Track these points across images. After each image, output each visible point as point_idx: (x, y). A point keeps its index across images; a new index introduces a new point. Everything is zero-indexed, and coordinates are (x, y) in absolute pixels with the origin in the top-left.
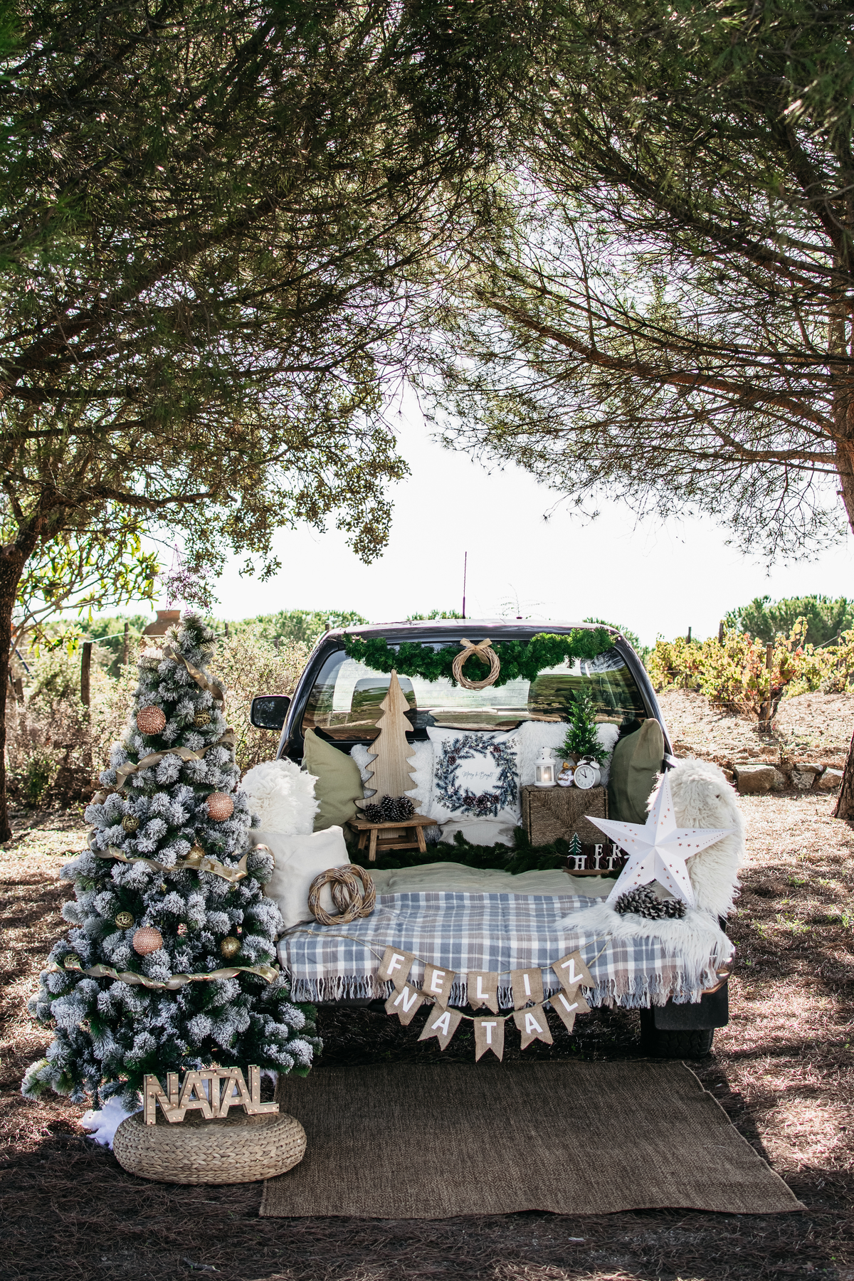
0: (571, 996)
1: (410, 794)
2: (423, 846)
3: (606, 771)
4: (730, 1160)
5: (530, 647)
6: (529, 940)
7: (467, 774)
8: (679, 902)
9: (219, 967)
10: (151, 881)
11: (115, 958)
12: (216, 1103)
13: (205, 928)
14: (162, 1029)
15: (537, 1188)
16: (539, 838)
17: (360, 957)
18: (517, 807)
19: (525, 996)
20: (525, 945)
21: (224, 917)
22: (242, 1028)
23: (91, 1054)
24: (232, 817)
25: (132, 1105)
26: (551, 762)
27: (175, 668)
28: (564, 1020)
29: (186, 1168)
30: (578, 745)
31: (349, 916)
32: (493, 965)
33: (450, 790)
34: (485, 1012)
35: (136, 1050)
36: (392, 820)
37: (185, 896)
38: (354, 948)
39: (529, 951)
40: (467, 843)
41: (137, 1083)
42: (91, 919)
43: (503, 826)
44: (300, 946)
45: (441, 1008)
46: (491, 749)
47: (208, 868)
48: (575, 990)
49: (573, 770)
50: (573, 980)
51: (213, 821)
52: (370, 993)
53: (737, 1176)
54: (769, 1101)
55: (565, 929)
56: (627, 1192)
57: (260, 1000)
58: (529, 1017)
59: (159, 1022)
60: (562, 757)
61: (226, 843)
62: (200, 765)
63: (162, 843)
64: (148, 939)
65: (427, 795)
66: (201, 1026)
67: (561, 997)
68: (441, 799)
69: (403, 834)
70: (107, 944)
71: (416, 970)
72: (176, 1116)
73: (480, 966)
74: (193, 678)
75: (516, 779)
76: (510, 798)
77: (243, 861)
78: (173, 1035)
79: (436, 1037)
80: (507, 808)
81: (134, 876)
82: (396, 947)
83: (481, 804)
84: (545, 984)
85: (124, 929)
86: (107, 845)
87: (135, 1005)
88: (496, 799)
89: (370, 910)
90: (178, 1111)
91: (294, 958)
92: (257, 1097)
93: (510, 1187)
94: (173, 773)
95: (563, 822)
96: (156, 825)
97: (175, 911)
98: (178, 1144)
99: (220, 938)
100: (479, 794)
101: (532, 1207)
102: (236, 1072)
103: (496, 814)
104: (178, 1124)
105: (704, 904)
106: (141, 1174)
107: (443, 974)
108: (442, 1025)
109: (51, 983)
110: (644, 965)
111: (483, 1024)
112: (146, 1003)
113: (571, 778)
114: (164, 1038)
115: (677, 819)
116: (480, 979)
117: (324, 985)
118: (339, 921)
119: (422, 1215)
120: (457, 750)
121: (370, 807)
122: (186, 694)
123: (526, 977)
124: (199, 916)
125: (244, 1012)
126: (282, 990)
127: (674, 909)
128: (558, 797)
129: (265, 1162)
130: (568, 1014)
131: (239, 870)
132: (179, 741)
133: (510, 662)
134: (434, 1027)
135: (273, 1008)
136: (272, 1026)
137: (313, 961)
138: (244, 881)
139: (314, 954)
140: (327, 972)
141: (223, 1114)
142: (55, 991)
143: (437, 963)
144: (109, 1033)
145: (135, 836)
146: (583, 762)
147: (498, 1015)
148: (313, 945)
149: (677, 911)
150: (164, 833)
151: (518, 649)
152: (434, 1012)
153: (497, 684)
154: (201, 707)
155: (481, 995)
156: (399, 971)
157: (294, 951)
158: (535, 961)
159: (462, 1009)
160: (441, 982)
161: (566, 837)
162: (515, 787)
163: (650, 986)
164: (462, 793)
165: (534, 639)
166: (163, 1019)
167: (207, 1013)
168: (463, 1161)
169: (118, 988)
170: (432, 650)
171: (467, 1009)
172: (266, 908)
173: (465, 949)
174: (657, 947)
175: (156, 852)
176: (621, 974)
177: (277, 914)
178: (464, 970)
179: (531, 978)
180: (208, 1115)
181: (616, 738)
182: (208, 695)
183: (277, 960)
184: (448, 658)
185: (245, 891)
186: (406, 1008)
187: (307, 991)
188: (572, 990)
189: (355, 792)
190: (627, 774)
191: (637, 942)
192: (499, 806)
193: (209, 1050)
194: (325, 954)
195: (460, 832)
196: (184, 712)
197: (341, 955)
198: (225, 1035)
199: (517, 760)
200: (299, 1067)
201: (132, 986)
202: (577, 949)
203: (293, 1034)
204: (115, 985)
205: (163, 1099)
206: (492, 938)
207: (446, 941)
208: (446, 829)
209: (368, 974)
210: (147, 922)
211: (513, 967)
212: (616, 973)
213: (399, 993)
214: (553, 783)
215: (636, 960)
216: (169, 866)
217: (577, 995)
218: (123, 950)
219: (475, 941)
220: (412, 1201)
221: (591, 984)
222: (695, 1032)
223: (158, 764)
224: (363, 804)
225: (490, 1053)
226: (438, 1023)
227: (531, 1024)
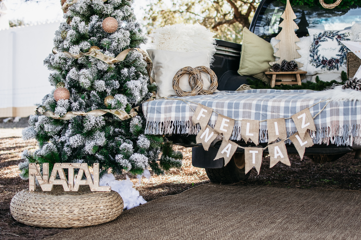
1: (297, 60)
2: (300, 84)
7: (323, 49)
12: (71, 183)
17: (184, 110)
19: (275, 135)
20: (276, 104)
28: (299, 152)
31: (194, 92)
32: (257, 116)
33: (316, 57)
34: (251, 144)
39: (278, 108)
45: (226, 141)
46: (336, 37)
48: (304, 132)
50: (304, 126)
52: (188, 131)
58: (277, 148)
61: (110, 44)
67: (297, 137)
71: (213, 118)
72: (47, 188)
73: (249, 116)
76: (344, 60)
79: (223, 158)
80: (343, 65)
82: (203, 104)
83: (330, 64)
84: (287, 128)
88: (337, 61)
90: (47, 185)
91: (149, 110)
92: (97, 181)
94: (82, 5)
97: (74, 78)
100: (329, 59)
102: (84, 166)
103: (338, 69)
107: (228, 121)
108: (227, 151)
110: (350, 118)
111: (251, 152)
116: (248, 124)
117: (164, 127)
118: (187, 94)
120: (320, 38)
130: (302, 147)
134: (222, 152)
137: (159, 112)
139: (160, 108)
140: (166, 118)
141: (76, 189)
143: (226, 114)
147: (258, 146)
152: (223, 144)
155: (248, 134)
156: (204, 118)
158: (282, 114)
160: (227, 125)
163: (352, 132)
164: (321, 58)
171: (242, 142)
173: (241, 106)
176: (334, 123)
178: (240, 119)
179: (279, 124)
180: (66, 189)
186: (206, 140)
187: (154, 128)
188: (302, 132)
189: (268, 58)
191: (346, 103)
192: (339, 65)
194: (166, 108)
197: (173, 109)
202: (307, 107)
205: (39, 178)
209: (187, 119)
211: (269, 118)
212: (331, 122)
213: (203, 132)
215: (344, 114)
217: (306, 136)
221: (315, 129)
223: (76, 2)
225: (254, 169)
226: (225, 150)
227: (278, 153)
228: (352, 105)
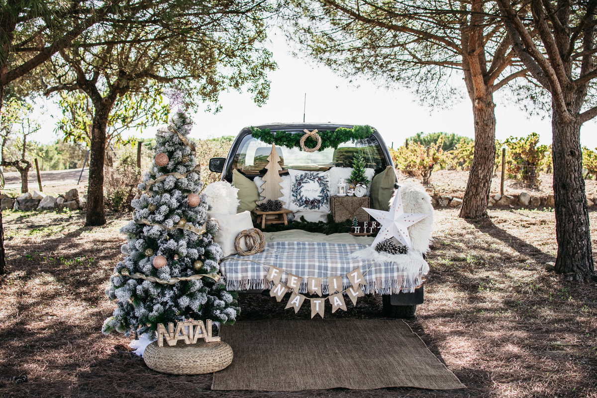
0: (356, 289)
1: (280, 199)
2: (286, 222)
3: (369, 189)
4: (428, 364)
5: (335, 134)
6: (336, 263)
7: (306, 190)
8: (405, 247)
9: (193, 274)
10: (161, 234)
11: (144, 270)
12: (191, 337)
13: (187, 256)
14: (167, 303)
15: (340, 377)
16: (338, 219)
17: (258, 270)
18: (328, 205)
19: (334, 289)
20: (334, 265)
21: (195, 251)
22: (204, 302)
23: (134, 314)
24: (199, 205)
25: (152, 337)
26: (344, 185)
27: (173, 136)
28: (352, 300)
29: (177, 367)
30: (356, 177)
31: (253, 252)
32: (320, 274)
34: (316, 296)
35: (154, 312)
36: (272, 211)
37: (177, 241)
38: (256, 266)
39: (336, 268)
40: (306, 221)
41: (155, 328)
42: (134, 252)
43: (322, 214)
44: (231, 265)
45: (295, 294)
46: (317, 179)
47: (188, 228)
48: (357, 286)
49: (354, 189)
50: (356, 281)
51: (190, 207)
52: (263, 287)
53: (433, 372)
54: (443, 337)
55: (353, 258)
56: (382, 379)
57: (212, 290)
58: (336, 298)
59: (165, 299)
60: (349, 183)
61: (196, 217)
62: (184, 180)
63: (167, 217)
64: (160, 261)
65: (288, 199)
66: (184, 301)
67: (351, 289)
68: (294, 201)
69: (277, 217)
70: (141, 263)
71: (284, 276)
72: (173, 343)
73: (314, 275)
74: (181, 140)
75: (328, 193)
76: (325, 201)
77: (204, 226)
78: (172, 305)
79: (293, 308)
80: (324, 206)
81: (153, 232)
82: (275, 266)
83: (312, 204)
84: (343, 283)
85: (149, 257)
86: (141, 218)
87: (154, 291)
88: (319, 201)
89: (263, 249)
90: (174, 341)
91: (227, 271)
92: (210, 333)
93: (328, 376)
94: (172, 184)
95: (350, 212)
96: (164, 208)
97: (172, 248)
98: (173, 356)
99: (194, 261)
100: (311, 199)
101: (339, 386)
102: (201, 323)
103: (319, 209)
104: (173, 346)
105: (416, 248)
106: (156, 370)
107: (297, 278)
108: (296, 302)
109: (115, 281)
111: (315, 301)
112: (159, 290)
113: (353, 192)
114: (167, 307)
115: (404, 209)
116: (313, 281)
117: (241, 283)
118: (248, 254)
119: (288, 389)
120: (302, 179)
121: (262, 205)
122: (178, 148)
123: (335, 280)
124: (184, 251)
125: (204, 295)
126: (222, 285)
127: (403, 250)
128: (348, 201)
129: (214, 364)
130: (354, 297)
131: (203, 229)
132: (175, 169)
133: (326, 140)
134: (292, 303)
135: (218, 294)
136: (217, 302)
137: (236, 272)
138: (205, 235)
139: (237, 269)
140: (243, 277)
141: (195, 342)
142: (117, 285)
143: (294, 273)
144: (142, 304)
145: (154, 214)
146: (359, 185)
147: (322, 297)
148: (236, 265)
149: (404, 250)
150: (167, 212)
151: (329, 134)
152: (292, 296)
153: (320, 150)
154: (185, 154)
155: (314, 288)
156: (276, 277)
157: (228, 267)
158: (339, 273)
159: (305, 295)
160: (295, 282)
161: (351, 219)
162: (328, 196)
163: (392, 285)
164: (304, 199)
165: (337, 130)
166: (166, 298)
167: (187, 296)
168: (306, 364)
169: (146, 284)
170: (291, 134)
171: (307, 295)
172: (215, 247)
173: (307, 267)
174: (395, 267)
175: (164, 221)
176: (378, 279)
177: (220, 250)
178: (306, 277)
179: (337, 280)
180: (188, 342)
181: (373, 175)
182: (188, 149)
183: (220, 272)
184: (298, 138)
185: (205, 239)
186: (279, 294)
187: (234, 285)
188: (356, 286)
189: (256, 198)
190: (378, 190)
191: (386, 264)
192: (320, 205)
193: (188, 312)
194: (242, 269)
195: (303, 216)
196: (177, 156)
197: (249, 269)
198: (196, 306)
199: (329, 184)
200: (230, 320)
201: (153, 283)
202: (358, 267)
203: (227, 306)
204: (144, 282)
205: (167, 335)
206: (319, 262)
207: (298, 263)
208: (296, 215)
209: (262, 278)
210: (159, 253)
211: (329, 275)
212: (376, 278)
213: (276, 287)
214: (345, 194)
215: (385, 273)
216: (170, 227)
217: (358, 289)
218: (149, 266)
219: (311, 263)
220: (282, 383)
221: (365, 284)
222: (408, 306)
223: (165, 180)
224: (259, 203)
225: (318, 315)
226: (294, 301)
227: (337, 302)
228: (390, 266)
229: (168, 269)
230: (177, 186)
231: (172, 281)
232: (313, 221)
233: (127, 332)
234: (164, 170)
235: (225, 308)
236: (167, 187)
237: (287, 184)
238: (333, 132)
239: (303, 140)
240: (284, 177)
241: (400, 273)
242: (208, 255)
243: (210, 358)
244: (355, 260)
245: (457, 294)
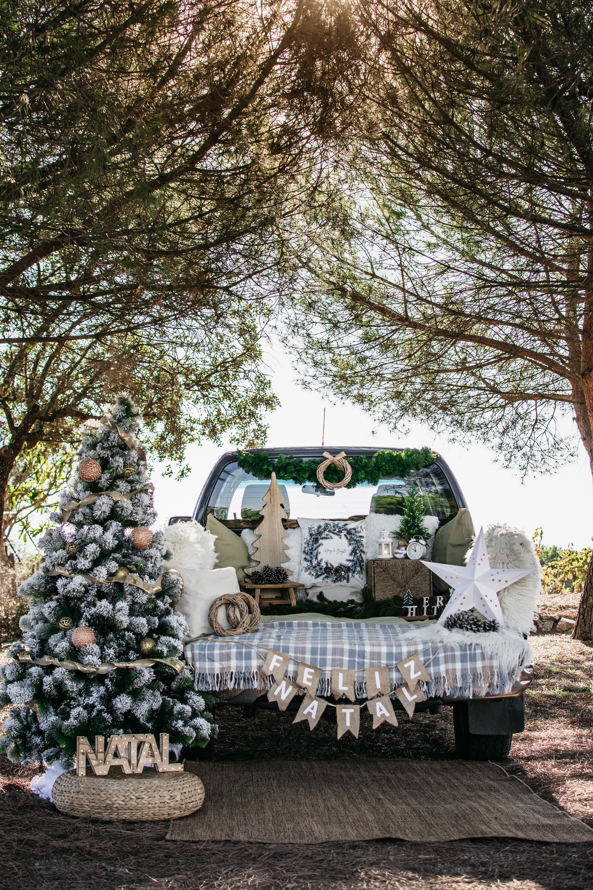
0: (412, 688)
1: (284, 566)
2: (294, 603)
3: (430, 550)
5: (374, 459)
6: (379, 645)
7: (327, 551)
8: (494, 622)
9: (138, 658)
10: (87, 591)
11: (57, 650)
12: (134, 761)
13: (128, 629)
14: (93, 706)
15: (388, 827)
16: (379, 595)
17: (248, 657)
18: (363, 576)
19: (376, 689)
20: (376, 649)
21: (143, 620)
22: (156, 706)
23: (38, 728)
24: (151, 547)
25: (68, 765)
26: (389, 540)
27: (109, 432)
28: (407, 708)
29: (108, 807)
30: (410, 528)
31: (240, 630)
32: (351, 664)
33: (315, 562)
34: (346, 701)
35: (72, 720)
36: (271, 583)
37: (113, 602)
38: (244, 650)
39: (379, 654)
40: (326, 600)
41: (72, 749)
42: (40, 625)
43: (354, 590)
44: (202, 648)
45: (311, 697)
46: (345, 532)
47: (131, 582)
48: (415, 683)
49: (406, 546)
50: (414, 676)
51: (136, 549)
52: (256, 685)
55: (407, 639)
56: (462, 829)
57: (170, 689)
58: (379, 705)
59: (90, 701)
60: (397, 538)
61: (146, 565)
62: (126, 503)
63: (97, 562)
64: (84, 636)
65: (297, 566)
66: (123, 703)
67: (404, 689)
68: (307, 569)
69: (279, 595)
70: (52, 641)
71: (291, 668)
72: (102, 770)
73: (341, 665)
74: (123, 440)
75: (363, 555)
76: (358, 569)
77: (159, 579)
78: (102, 710)
79: (306, 720)
80: (356, 576)
81: (73, 586)
82: (276, 650)
83: (337, 573)
84: (391, 679)
85: (65, 630)
86: (54, 566)
87: (72, 686)
88: (348, 569)
89: (256, 628)
90: (103, 767)
91: (197, 657)
92: (166, 758)
93: (367, 826)
94: (106, 509)
95: (399, 584)
96: (92, 548)
97: (105, 614)
98: (102, 788)
99: (140, 638)
100: (335, 565)
101: (388, 835)
102: (151, 737)
103: (348, 581)
104: (103, 776)
105: (512, 624)
106: (73, 813)
107: (313, 671)
108: (312, 711)
109: (7, 672)
110: (469, 665)
111: (344, 711)
112: (81, 685)
113: (404, 552)
114: (94, 714)
115: (490, 563)
116: (341, 675)
117: (220, 680)
118: (231, 633)
119: (298, 841)
120: (320, 533)
121: (255, 573)
122: (117, 453)
123: (377, 674)
124: (124, 619)
125: (157, 693)
126: (187, 680)
127: (490, 626)
128: (395, 565)
129: (172, 804)
130: (410, 703)
131: (155, 586)
132: (112, 486)
133: (359, 471)
134: (305, 712)
135: (181, 695)
136: (179, 706)
138: (160, 595)
139: (213, 655)
140: (222, 669)
141: (140, 770)
142: (11, 679)
143: (308, 662)
144: (51, 709)
145: (75, 558)
146: (413, 540)
147: (355, 703)
148: (212, 648)
149: (492, 627)
150: (98, 554)
151: (365, 461)
152: (306, 700)
153: (349, 486)
154: (128, 462)
155: (342, 687)
156: (278, 668)
157: (197, 652)
158: (384, 662)
159: (327, 699)
160: (311, 677)
161: (401, 595)
162: (362, 561)
163: (473, 682)
164: (323, 564)
165: (376, 455)
166: (94, 698)
167: (128, 694)
168: (328, 810)
169: (58, 673)
170: (301, 461)
171: (330, 699)
172: (176, 617)
173: (329, 652)
174: (478, 651)
175: (91, 570)
176: (450, 672)
177: (184, 622)
178: (329, 668)
179: (380, 675)
180: (127, 770)
181: (437, 526)
182: (134, 454)
183: (183, 658)
184: (313, 466)
185: (160, 603)
186: (284, 697)
187: (207, 682)
188: (412, 685)
189: (244, 562)
190: (446, 549)
191: (463, 648)
192: (350, 575)
193: (131, 724)
194: (221, 655)
195: (321, 593)
196: (115, 465)
197: (233, 656)
198: (142, 710)
199: (364, 541)
200: (199, 739)
201: (71, 671)
202: (416, 652)
203: (195, 714)
204: (57, 670)
205: (92, 756)
206: (350, 644)
207: (315, 646)
208: (310, 592)
209: (254, 670)
210: (83, 623)
211: (367, 666)
212: (447, 671)
213: (278, 685)
214: (391, 556)
215: (462, 661)
216: (101, 580)
217: (416, 688)
218: (64, 644)
219: (337, 646)
220: (289, 832)
221: (428, 679)
223: (95, 503)
224: (249, 571)
226: (308, 709)
227: (381, 710)
228: (470, 650)
229: (97, 649)
230: (114, 514)
231: (104, 669)
232: (339, 600)
233: (25, 758)
234: (94, 487)
235: (192, 718)
236: (97, 513)
237: (295, 542)
238: (371, 458)
239: (321, 469)
240: (290, 531)
241: (487, 663)
242: (164, 629)
243: (165, 793)
244: (410, 642)
245: (578, 731)
